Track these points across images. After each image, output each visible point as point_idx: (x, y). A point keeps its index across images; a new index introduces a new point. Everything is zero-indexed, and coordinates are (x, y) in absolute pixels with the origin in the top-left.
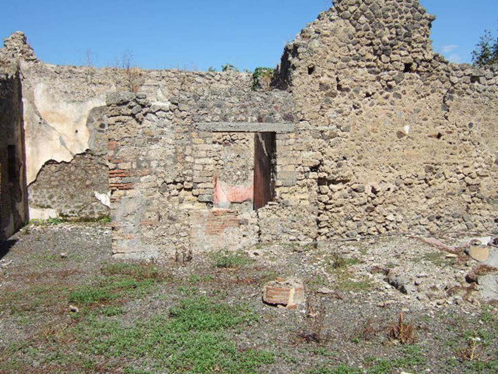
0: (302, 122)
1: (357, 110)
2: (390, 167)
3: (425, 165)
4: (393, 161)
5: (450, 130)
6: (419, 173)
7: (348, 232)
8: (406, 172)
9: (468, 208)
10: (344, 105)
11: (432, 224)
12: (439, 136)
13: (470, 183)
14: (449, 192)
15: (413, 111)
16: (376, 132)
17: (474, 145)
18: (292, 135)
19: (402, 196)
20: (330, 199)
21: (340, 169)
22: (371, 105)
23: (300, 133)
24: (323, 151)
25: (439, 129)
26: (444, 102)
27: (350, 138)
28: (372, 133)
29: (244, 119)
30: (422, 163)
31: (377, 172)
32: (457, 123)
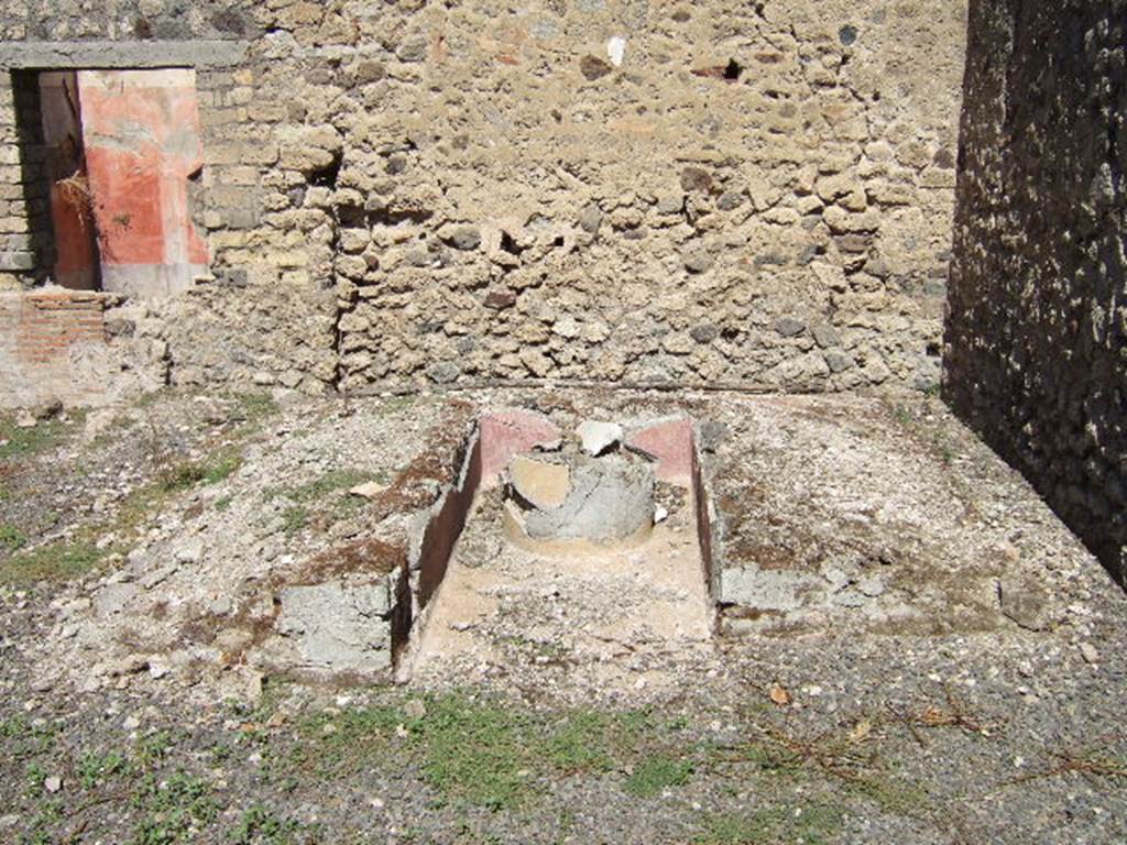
0: (269, 36)
2: (560, 171)
3: (681, 167)
4: (571, 153)
5: (770, 50)
6: (660, 193)
7: (431, 369)
8: (617, 186)
9: (833, 306)
11: (704, 350)
12: (732, 71)
13: (841, 225)
14: (763, 252)
16: (513, 62)
17: (861, 100)
18: (244, 76)
19: (604, 261)
20: (370, 269)
21: (396, 178)
23: (266, 70)
24: (341, 124)
25: (731, 49)
27: (427, 80)
28: (499, 65)
29: (96, 29)
30: (670, 161)
31: (520, 188)
32: (799, 28)
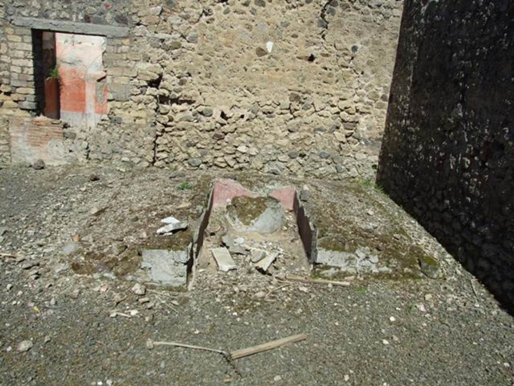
0: (138, 27)
1: (208, 17)
2: (245, 90)
3: (290, 92)
4: (249, 83)
5: (326, 52)
6: (281, 101)
7: (190, 160)
8: (266, 98)
9: (340, 148)
10: (191, 9)
11: (293, 161)
12: (311, 59)
13: (346, 119)
14: (318, 127)
15: (279, 24)
16: (230, 47)
17: (357, 74)
18: (127, 41)
19: (258, 125)
20: (170, 121)
21: (183, 87)
22: (226, 12)
23: (135, 40)
24: (163, 64)
25: (312, 50)
26: (323, 16)
27: (197, 50)
28: (225, 48)
29: (68, 16)
30: (286, 90)
31: (229, 95)
32: (337, 45)
